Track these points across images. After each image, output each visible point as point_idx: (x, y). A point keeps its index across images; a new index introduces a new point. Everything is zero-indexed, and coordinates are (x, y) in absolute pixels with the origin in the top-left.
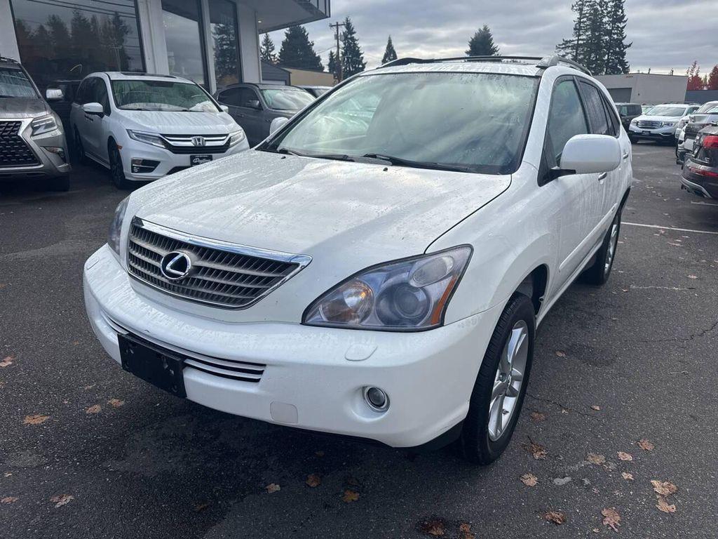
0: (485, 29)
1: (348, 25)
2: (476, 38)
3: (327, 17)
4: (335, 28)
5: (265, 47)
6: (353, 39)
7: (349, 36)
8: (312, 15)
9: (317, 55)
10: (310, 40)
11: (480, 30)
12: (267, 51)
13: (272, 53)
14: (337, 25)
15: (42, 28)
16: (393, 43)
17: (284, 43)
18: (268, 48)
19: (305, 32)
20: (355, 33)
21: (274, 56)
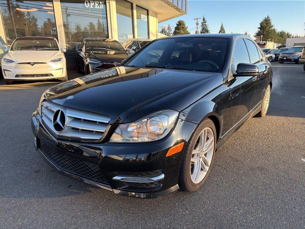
1: (204, 19)
2: (263, 21)
3: (186, 13)
5: (168, 30)
6: (205, 25)
7: (204, 24)
8: (180, 13)
9: (189, 32)
10: (186, 26)
12: (169, 32)
13: (171, 32)
14: (197, 19)
15: (86, 28)
16: (223, 26)
17: (175, 28)
18: (169, 30)
19: (184, 23)
21: (171, 34)
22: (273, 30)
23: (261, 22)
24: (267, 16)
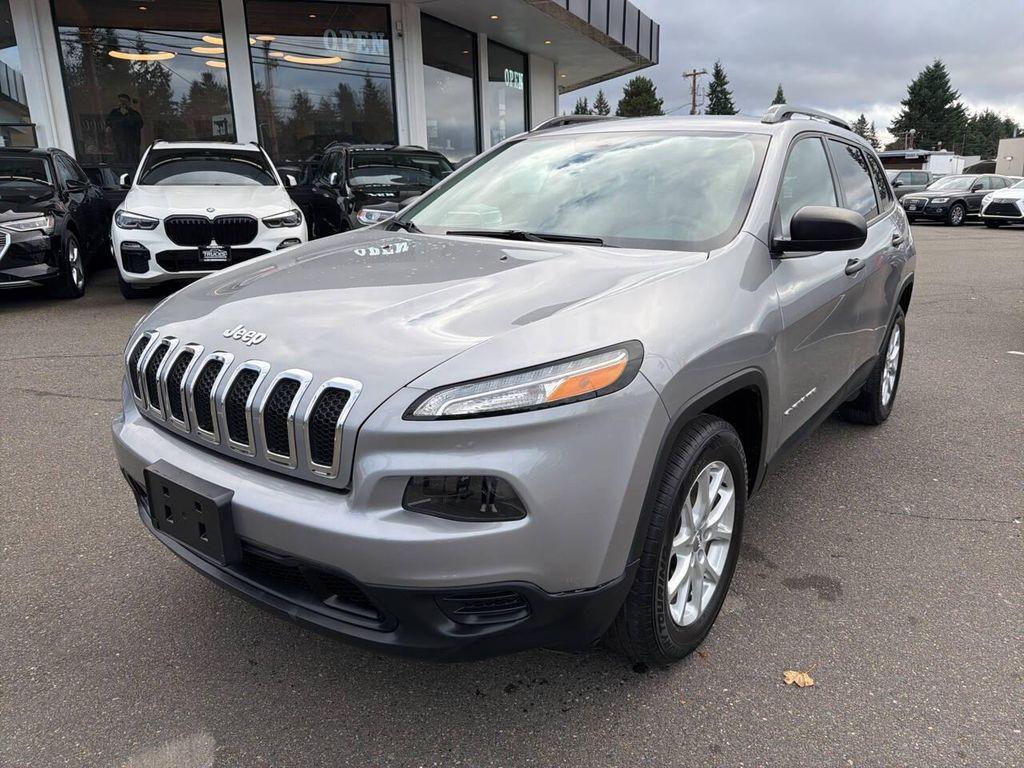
0: (937, 66)
1: (718, 74)
2: (920, 80)
3: (653, 64)
4: (691, 78)
5: (596, 110)
7: (719, 89)
8: (630, 63)
10: (657, 97)
11: (928, 68)
14: (695, 75)
19: (651, 86)
20: (726, 83)
22: (955, 109)
23: (912, 83)
24: (933, 63)
